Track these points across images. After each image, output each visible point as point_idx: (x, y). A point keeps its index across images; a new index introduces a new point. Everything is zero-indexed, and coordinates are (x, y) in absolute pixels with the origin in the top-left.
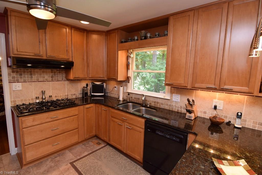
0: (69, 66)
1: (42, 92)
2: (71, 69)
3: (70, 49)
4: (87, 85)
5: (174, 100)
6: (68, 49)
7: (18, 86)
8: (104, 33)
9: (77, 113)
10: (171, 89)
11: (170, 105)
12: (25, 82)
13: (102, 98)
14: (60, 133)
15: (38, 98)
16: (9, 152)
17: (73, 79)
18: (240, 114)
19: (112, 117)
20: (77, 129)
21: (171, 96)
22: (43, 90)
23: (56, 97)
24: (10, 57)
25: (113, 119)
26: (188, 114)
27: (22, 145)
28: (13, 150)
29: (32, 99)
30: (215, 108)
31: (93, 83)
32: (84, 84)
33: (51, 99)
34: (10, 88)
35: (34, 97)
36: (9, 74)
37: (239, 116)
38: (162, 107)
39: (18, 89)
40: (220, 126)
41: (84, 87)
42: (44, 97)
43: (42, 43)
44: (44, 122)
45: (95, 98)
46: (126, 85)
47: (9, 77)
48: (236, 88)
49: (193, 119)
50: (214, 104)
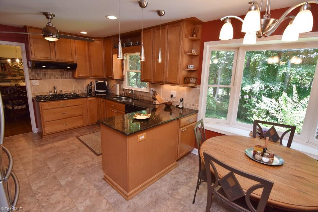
0: (73, 67)
1: (54, 87)
2: (75, 69)
3: (74, 53)
4: (91, 83)
6: (72, 53)
7: (36, 82)
8: (102, 40)
9: (81, 103)
10: (149, 85)
11: (149, 97)
12: (41, 79)
13: (105, 95)
14: (68, 117)
15: (52, 91)
16: (32, 131)
17: (78, 77)
18: (182, 99)
19: (108, 107)
20: (82, 116)
21: (150, 90)
22: (55, 86)
23: (65, 92)
24: (30, 61)
25: (108, 108)
26: (154, 101)
27: (42, 122)
28: (35, 130)
29: (47, 93)
30: (172, 96)
31: (96, 81)
32: (88, 82)
33: (61, 93)
34: (31, 84)
35: (48, 91)
36: (30, 73)
37: (182, 101)
38: (145, 98)
39: (36, 84)
40: (170, 107)
41: (89, 85)
42: (56, 91)
43: (52, 50)
44: (56, 107)
45: (98, 94)
46: (122, 83)
47: (29, 76)
48: (172, 81)
49: (156, 104)
50: (171, 94)
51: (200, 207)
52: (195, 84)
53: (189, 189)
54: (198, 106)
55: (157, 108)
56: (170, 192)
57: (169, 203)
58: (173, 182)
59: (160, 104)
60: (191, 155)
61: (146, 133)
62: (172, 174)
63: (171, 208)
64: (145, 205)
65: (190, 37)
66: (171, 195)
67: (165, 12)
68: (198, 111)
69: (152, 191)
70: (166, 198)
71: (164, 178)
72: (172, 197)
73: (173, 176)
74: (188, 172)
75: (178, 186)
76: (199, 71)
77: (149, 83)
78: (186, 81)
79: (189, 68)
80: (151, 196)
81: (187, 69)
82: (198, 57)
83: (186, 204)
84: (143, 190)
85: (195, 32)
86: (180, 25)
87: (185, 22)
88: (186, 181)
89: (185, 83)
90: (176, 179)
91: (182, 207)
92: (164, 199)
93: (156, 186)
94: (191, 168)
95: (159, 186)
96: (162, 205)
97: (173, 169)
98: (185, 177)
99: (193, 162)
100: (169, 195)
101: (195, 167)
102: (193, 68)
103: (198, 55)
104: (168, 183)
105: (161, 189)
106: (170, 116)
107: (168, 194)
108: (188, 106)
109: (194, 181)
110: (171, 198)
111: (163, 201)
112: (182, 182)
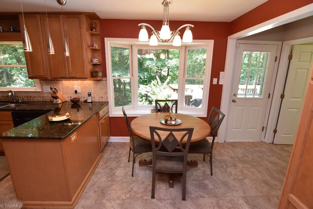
5: (45, 91)
10: (40, 82)
11: (43, 97)
18: (89, 93)
21: (42, 88)
26: (55, 100)
30: (76, 92)
37: (90, 95)
38: (35, 99)
40: (78, 103)
48: (78, 75)
49: (59, 103)
50: (75, 90)
51: (138, 176)
52: (102, 77)
53: (123, 168)
54: (107, 97)
55: (60, 107)
56: (110, 179)
57: (114, 187)
58: (107, 170)
59: (63, 102)
60: (109, 143)
61: (76, 132)
62: (102, 165)
63: (119, 189)
64: (94, 201)
65: (90, 31)
66: (113, 181)
67: (66, 2)
68: (108, 102)
69: (93, 187)
70: (109, 185)
71: (96, 172)
72: (114, 181)
73: (104, 167)
74: (115, 157)
75: (114, 172)
76: (103, 65)
77: (38, 80)
78: (93, 75)
79: (94, 62)
80: (95, 192)
81: (92, 63)
82: (100, 52)
83: (128, 180)
84: (83, 191)
85: (94, 27)
86: (79, 18)
87: (84, 15)
88: (117, 165)
89: (93, 77)
90: (108, 168)
91: (126, 183)
92: (109, 187)
93: (94, 181)
94: (115, 154)
95: (97, 180)
96: (109, 192)
97: (100, 161)
98: (115, 162)
99: (113, 148)
100: (111, 182)
101: (118, 151)
102: (98, 62)
103: (100, 50)
104: (103, 173)
105: (100, 181)
106: (78, 113)
107: (109, 181)
108: (97, 99)
109: (123, 161)
110: (114, 183)
111: (108, 188)
112: (115, 167)
